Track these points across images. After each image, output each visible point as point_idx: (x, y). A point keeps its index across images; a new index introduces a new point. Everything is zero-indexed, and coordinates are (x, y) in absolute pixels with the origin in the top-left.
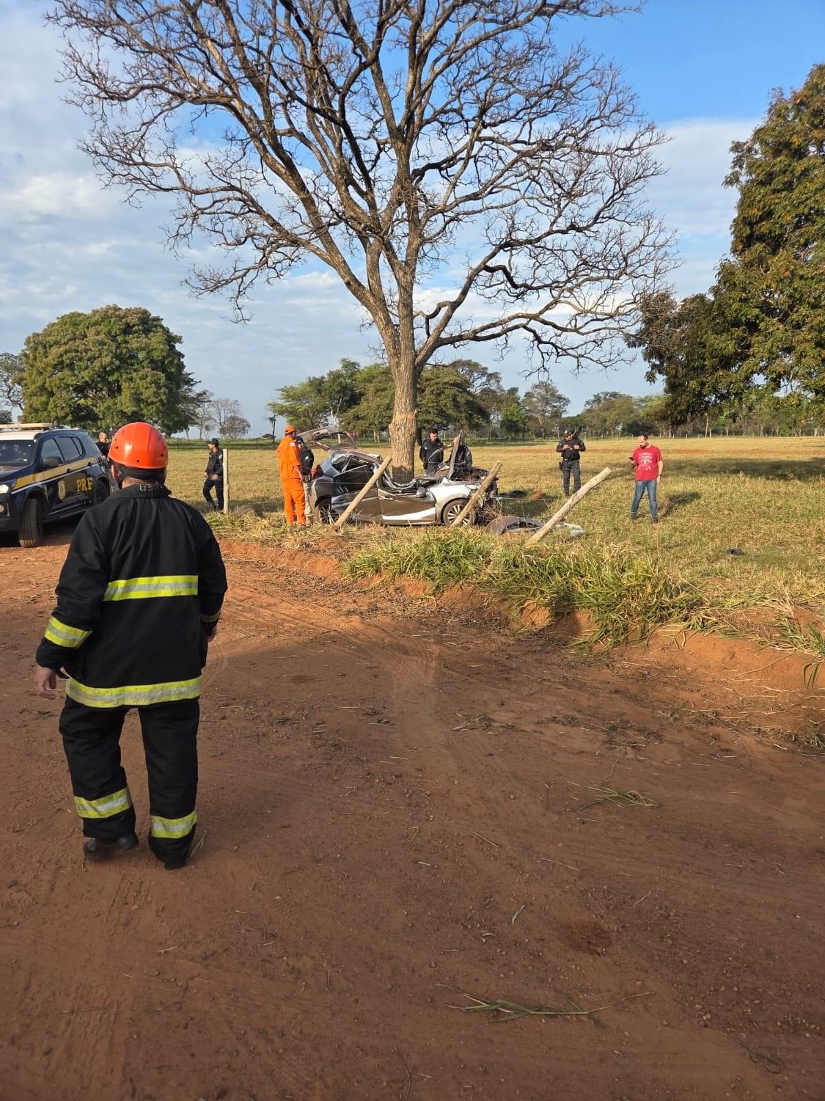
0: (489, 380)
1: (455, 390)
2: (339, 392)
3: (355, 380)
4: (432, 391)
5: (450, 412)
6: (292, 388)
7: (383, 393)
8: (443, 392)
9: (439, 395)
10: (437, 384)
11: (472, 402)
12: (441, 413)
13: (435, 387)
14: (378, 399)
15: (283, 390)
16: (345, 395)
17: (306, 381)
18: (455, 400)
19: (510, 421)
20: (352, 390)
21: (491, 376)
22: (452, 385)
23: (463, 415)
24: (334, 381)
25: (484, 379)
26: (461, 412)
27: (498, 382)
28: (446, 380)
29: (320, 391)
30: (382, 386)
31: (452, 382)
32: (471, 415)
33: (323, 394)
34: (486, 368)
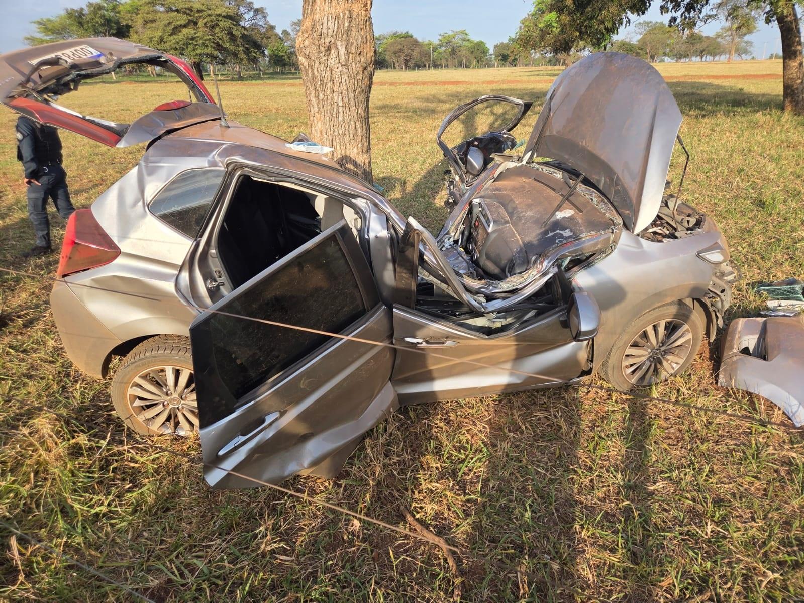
0: (255, 15)
1: (228, 23)
2: (103, 25)
3: (119, 12)
4: (205, 24)
5: (227, 45)
6: (49, 20)
7: (153, 25)
8: (217, 25)
9: (213, 27)
10: (210, 15)
11: (247, 36)
12: (218, 47)
13: (208, 19)
14: (149, 32)
15: (40, 23)
16: (111, 28)
17: (63, 13)
18: (230, 33)
19: (277, 56)
20: (117, 22)
21: (257, 11)
22: (224, 17)
23: (241, 49)
24: (95, 13)
25: (251, 14)
26: (238, 46)
27: (265, 17)
28: (218, 11)
29: (81, 24)
30: (150, 17)
31: (224, 14)
32: (248, 49)
33: (86, 26)
34: (252, 3)
